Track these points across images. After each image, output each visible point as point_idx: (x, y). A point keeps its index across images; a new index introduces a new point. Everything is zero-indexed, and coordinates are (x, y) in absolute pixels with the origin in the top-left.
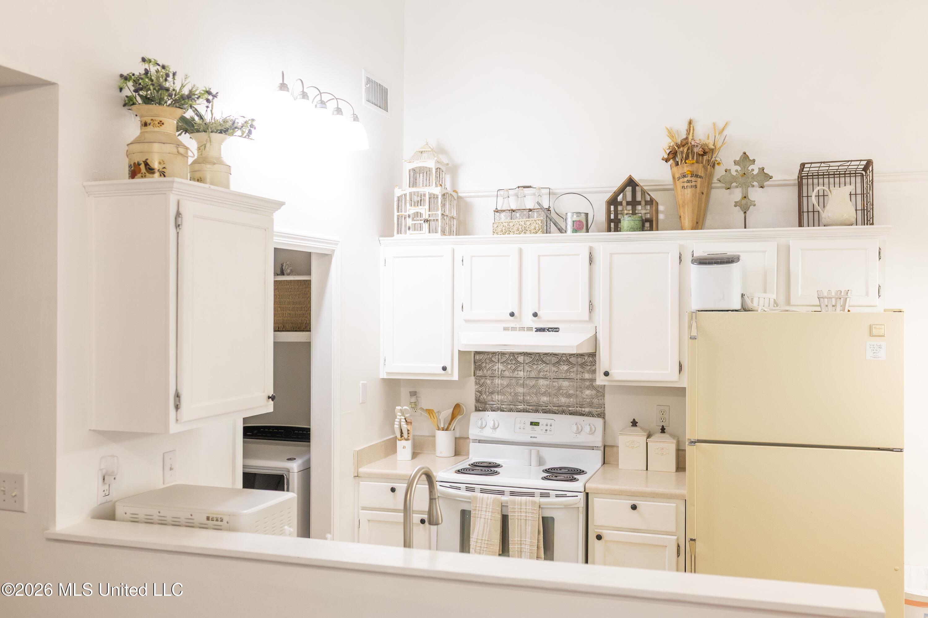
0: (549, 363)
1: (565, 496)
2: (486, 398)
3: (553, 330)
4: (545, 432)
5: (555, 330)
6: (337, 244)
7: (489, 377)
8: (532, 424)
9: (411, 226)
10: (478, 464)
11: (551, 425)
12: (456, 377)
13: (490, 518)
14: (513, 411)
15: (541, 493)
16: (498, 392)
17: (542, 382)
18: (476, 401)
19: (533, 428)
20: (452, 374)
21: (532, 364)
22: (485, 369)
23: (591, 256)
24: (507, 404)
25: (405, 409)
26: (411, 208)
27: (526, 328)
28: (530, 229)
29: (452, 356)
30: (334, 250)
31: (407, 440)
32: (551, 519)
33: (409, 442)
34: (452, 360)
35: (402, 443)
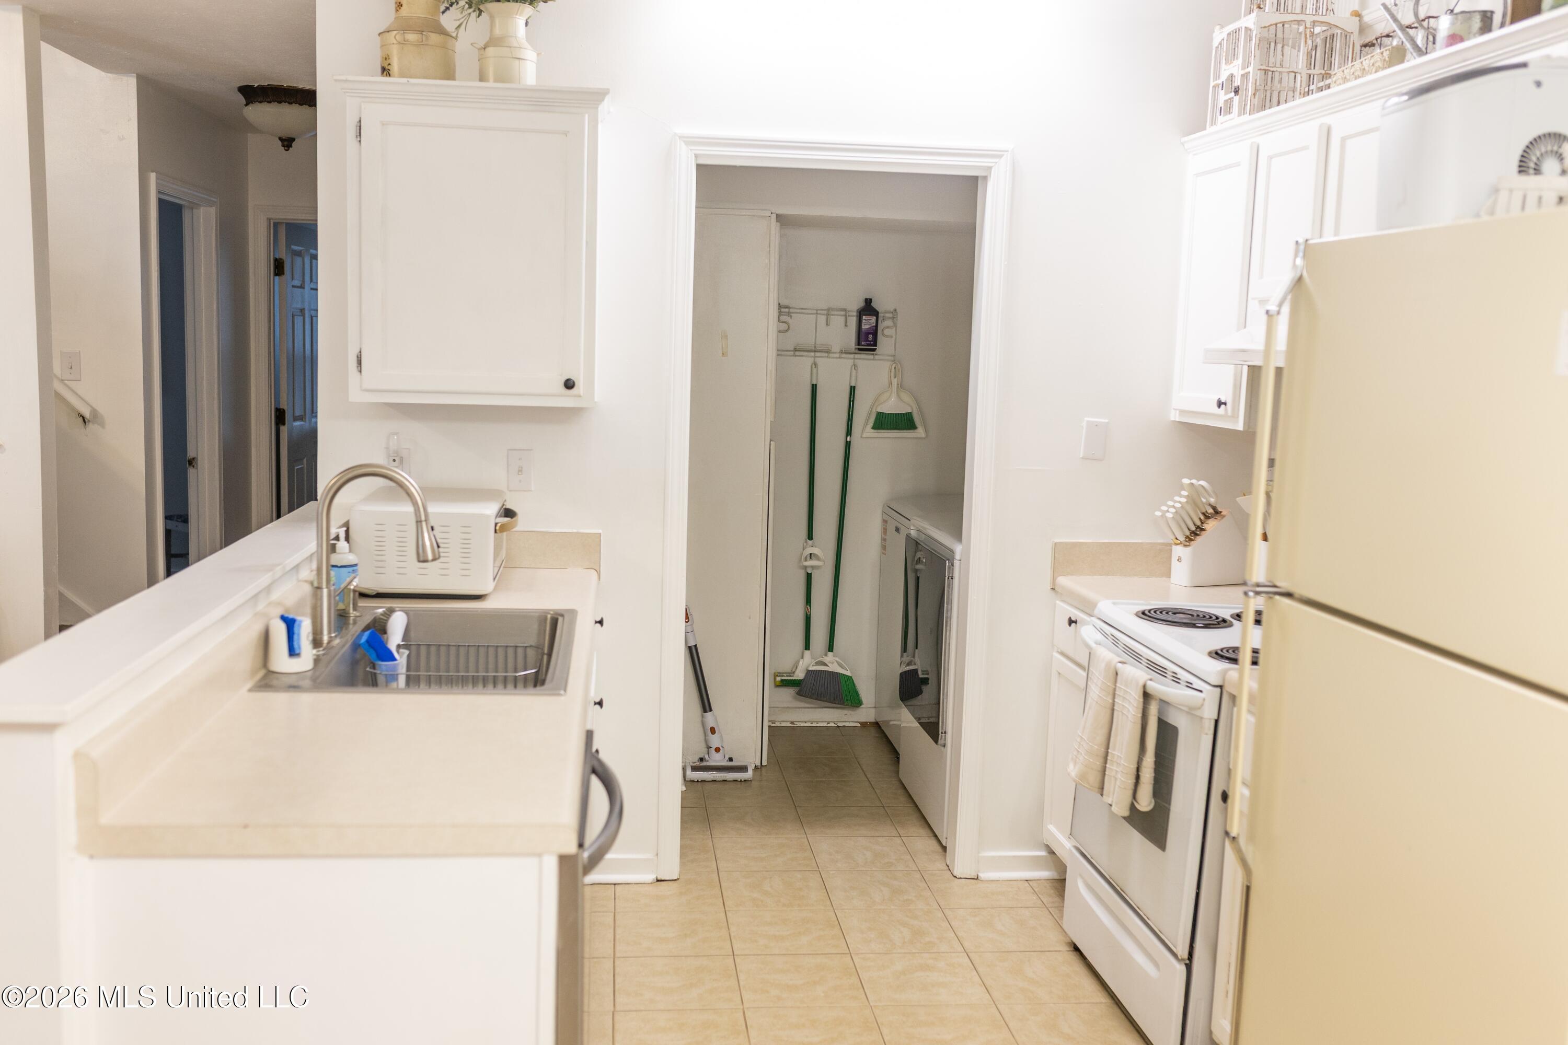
6: (1001, 156)
9: (1222, 106)
12: (1240, 424)
15: (1173, 672)
20: (1235, 416)
25: (1205, 486)
26: (1225, 67)
29: (1235, 380)
30: (990, 168)
31: (1185, 546)
32: (1175, 730)
33: (1188, 549)
34: (1237, 387)
35: (1178, 551)
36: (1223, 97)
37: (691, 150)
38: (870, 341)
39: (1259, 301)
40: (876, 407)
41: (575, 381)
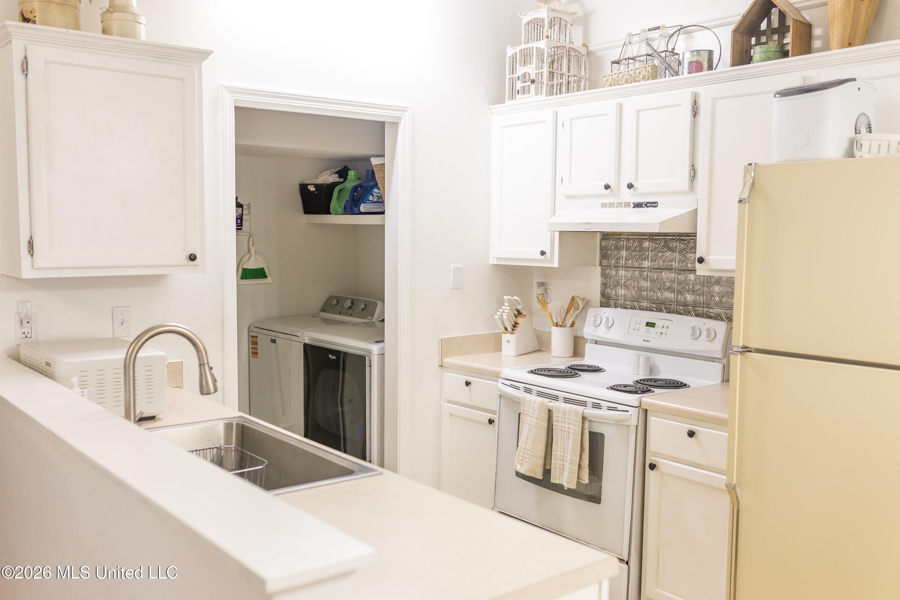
0: (675, 251)
1: (615, 409)
2: (610, 292)
3: (652, 205)
4: (659, 336)
5: (653, 205)
6: (406, 111)
7: (613, 267)
8: (648, 324)
9: (520, 89)
10: (576, 367)
11: (667, 328)
12: (556, 264)
13: (534, 425)
14: (636, 309)
15: (593, 403)
16: (622, 285)
17: (665, 275)
18: (602, 295)
19: (648, 330)
20: (552, 260)
21: (658, 252)
22: (610, 258)
23: (694, 105)
24: (630, 300)
25: (515, 299)
26: (520, 68)
27: (624, 204)
28: (639, 79)
29: (551, 240)
30: (400, 118)
31: (511, 333)
32: (602, 436)
33: (514, 335)
34: (552, 243)
35: (506, 337)
36: (519, 85)
37: (232, 96)
38: (239, 224)
39: (566, 197)
40: (243, 264)
41: (196, 255)
